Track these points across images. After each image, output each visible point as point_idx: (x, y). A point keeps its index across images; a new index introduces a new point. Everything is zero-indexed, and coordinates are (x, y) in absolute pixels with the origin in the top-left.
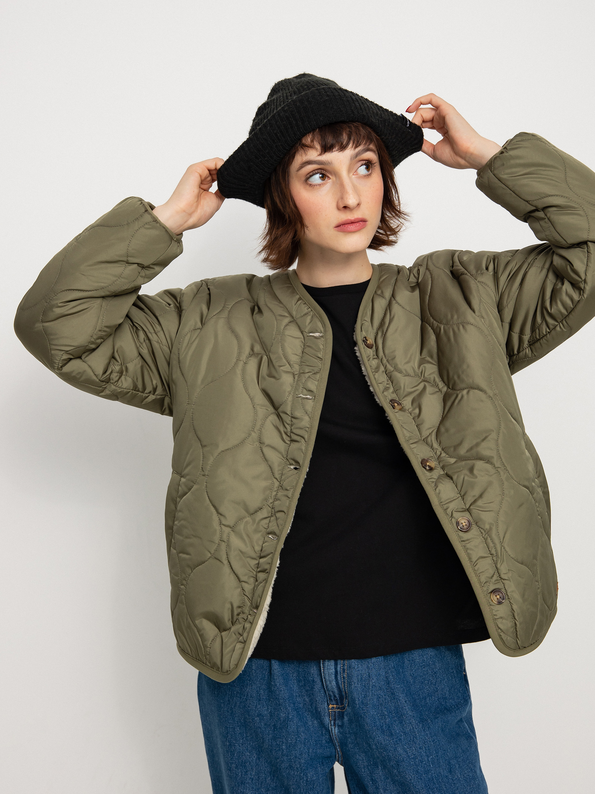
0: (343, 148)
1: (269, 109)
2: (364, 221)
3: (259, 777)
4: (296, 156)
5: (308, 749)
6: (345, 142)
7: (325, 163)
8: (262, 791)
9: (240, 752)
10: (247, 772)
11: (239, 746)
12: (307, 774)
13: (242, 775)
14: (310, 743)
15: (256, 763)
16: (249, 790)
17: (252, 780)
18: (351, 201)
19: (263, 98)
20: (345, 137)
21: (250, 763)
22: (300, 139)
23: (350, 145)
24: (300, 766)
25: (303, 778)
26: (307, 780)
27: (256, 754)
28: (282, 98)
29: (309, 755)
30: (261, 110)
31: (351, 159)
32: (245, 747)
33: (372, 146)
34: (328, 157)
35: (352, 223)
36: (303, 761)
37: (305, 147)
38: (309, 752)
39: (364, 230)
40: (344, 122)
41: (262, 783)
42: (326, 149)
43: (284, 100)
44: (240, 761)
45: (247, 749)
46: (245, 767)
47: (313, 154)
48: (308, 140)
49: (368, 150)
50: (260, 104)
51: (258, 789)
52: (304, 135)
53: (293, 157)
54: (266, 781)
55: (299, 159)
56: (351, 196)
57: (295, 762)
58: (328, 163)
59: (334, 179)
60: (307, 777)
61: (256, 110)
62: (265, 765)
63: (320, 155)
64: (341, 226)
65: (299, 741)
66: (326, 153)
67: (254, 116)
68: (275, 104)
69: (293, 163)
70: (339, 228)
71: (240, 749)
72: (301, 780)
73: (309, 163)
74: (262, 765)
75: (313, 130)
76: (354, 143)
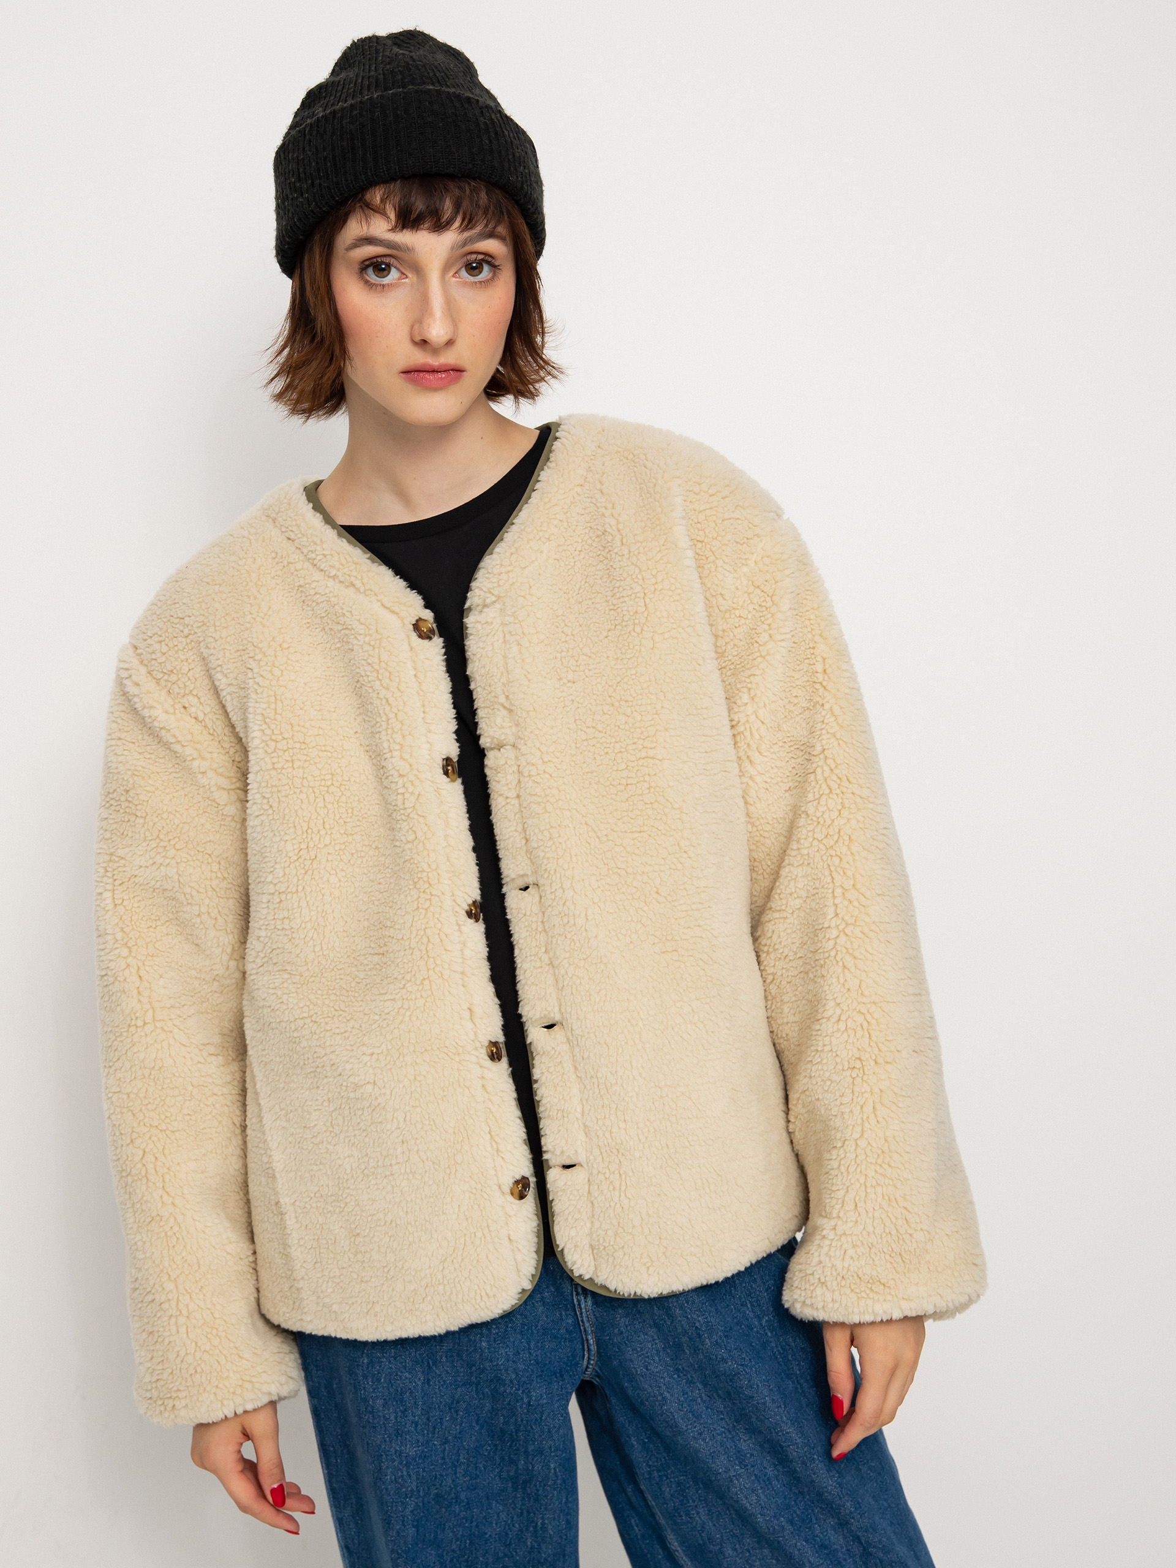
0: (440, 226)
1: (326, 101)
2: (458, 371)
3: (428, 1419)
4: (349, 221)
5: (529, 1343)
6: (445, 218)
7: (400, 247)
8: (435, 1445)
9: (390, 1374)
10: (406, 1410)
11: (390, 1362)
12: (529, 1392)
13: (396, 1418)
14: (532, 1332)
15: (423, 1390)
16: (412, 1444)
17: (416, 1426)
18: (437, 331)
19: (321, 73)
20: (448, 206)
21: (411, 1392)
22: (364, 189)
23: (457, 224)
24: (517, 1374)
25: (522, 1399)
26: (529, 1402)
27: (423, 1372)
28: (352, 85)
29: (530, 1353)
30: (314, 97)
31: (452, 248)
32: (401, 1363)
33: (501, 230)
34: (405, 238)
35: (434, 371)
36: (521, 1367)
37: (368, 207)
38: (529, 1349)
39: (456, 388)
40: (452, 177)
41: (434, 1428)
42: (407, 220)
43: (354, 91)
44: (391, 1390)
45: (405, 1367)
46: (401, 1402)
47: (380, 227)
48: (376, 196)
49: (491, 235)
50: (313, 84)
51: (427, 1442)
52: (371, 184)
53: (343, 220)
54: (442, 1425)
55: (354, 228)
56: (438, 322)
57: (507, 1370)
58: (408, 249)
59: (415, 279)
60: (529, 1397)
61: (303, 95)
62: (440, 1391)
63: (393, 230)
64: (412, 373)
65: (511, 1327)
66: (405, 231)
67: (297, 105)
68: (338, 95)
69: (343, 231)
70: (409, 375)
71: (391, 1368)
72: (517, 1401)
73: (369, 240)
74: (435, 1393)
75: (392, 179)
76: (463, 220)
